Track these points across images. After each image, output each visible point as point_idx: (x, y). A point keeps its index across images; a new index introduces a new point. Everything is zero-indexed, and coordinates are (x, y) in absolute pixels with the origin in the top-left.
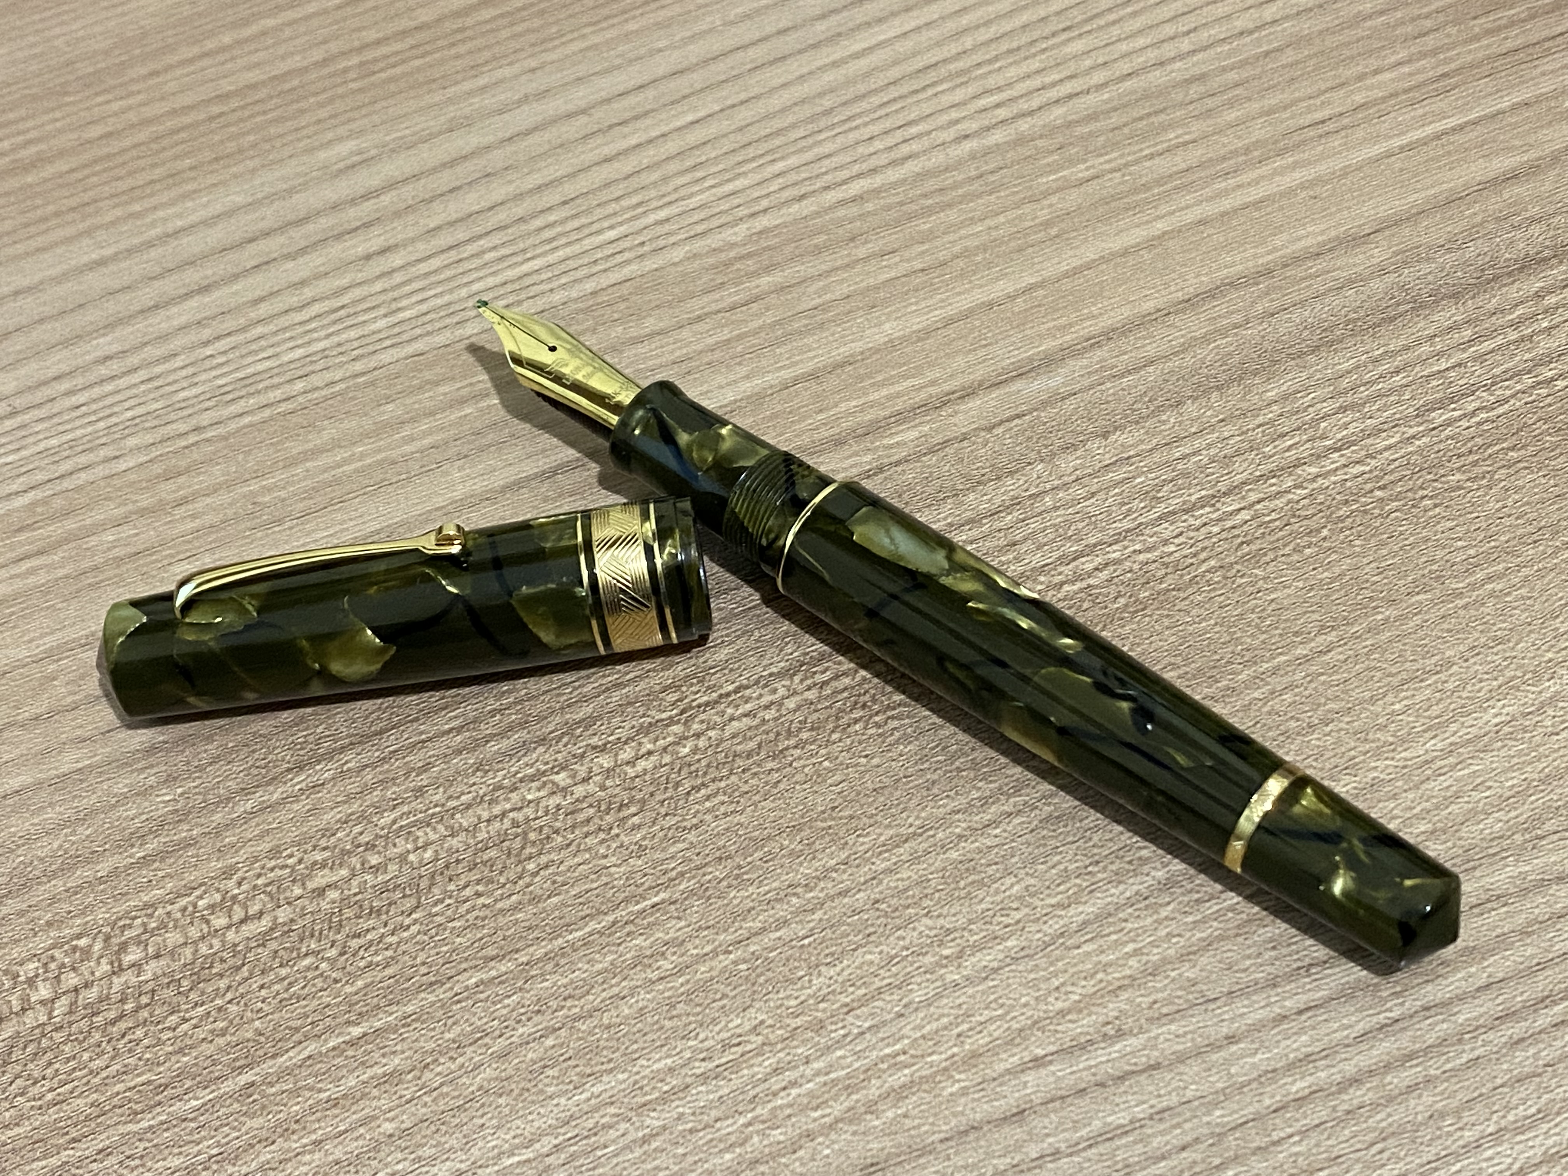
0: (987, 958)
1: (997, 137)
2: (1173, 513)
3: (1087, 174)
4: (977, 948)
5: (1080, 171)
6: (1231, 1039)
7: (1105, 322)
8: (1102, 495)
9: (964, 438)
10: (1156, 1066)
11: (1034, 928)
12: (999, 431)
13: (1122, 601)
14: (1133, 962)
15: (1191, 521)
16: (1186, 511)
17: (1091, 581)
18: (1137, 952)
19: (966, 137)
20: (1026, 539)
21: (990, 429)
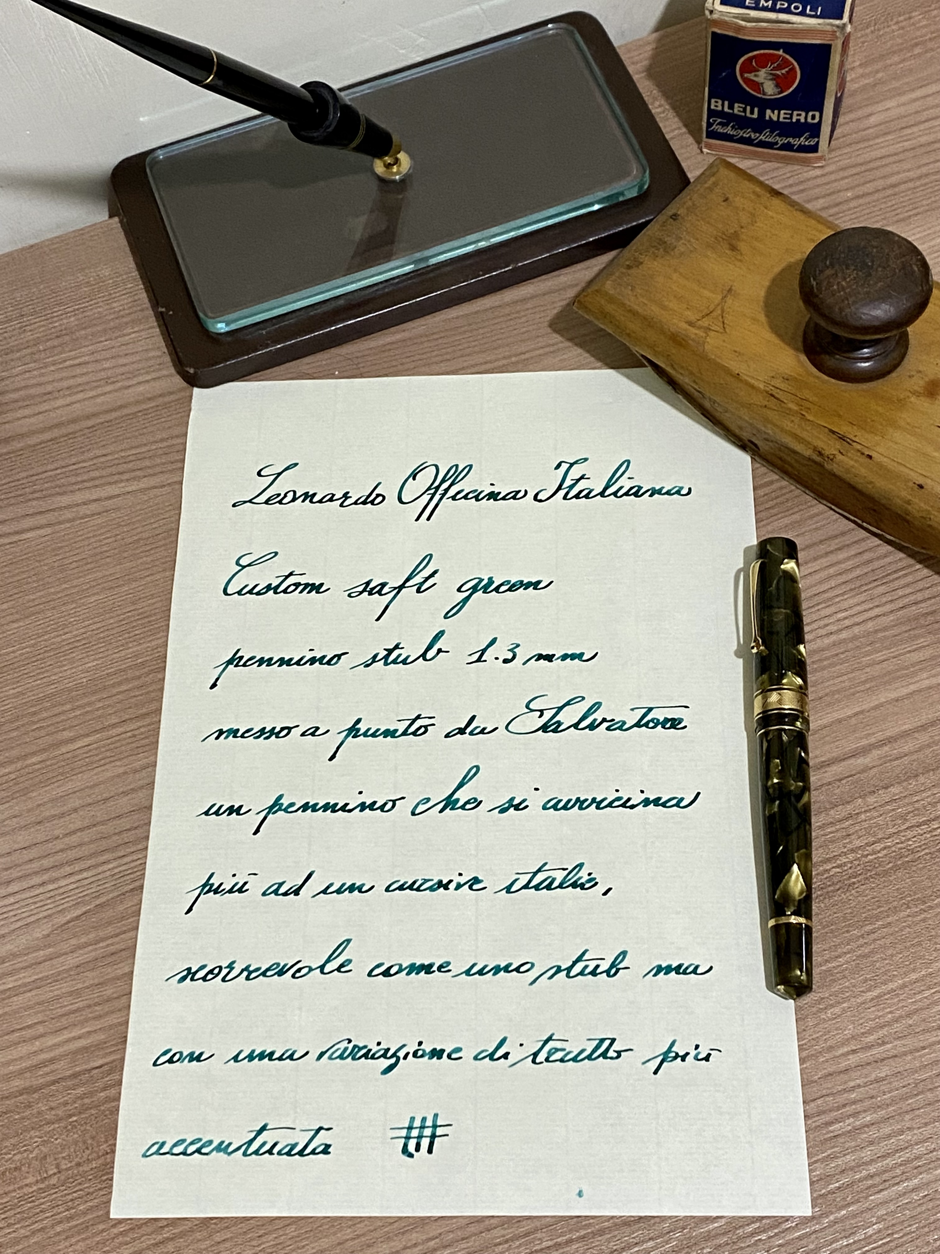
0: (837, 1010)
1: (844, 635)
2: (912, 827)
3: (882, 658)
4: (832, 1006)
5: (879, 656)
6: (924, 1048)
7: (888, 734)
8: (884, 816)
9: (829, 784)
10: (896, 1056)
11: (853, 1000)
12: (844, 782)
13: (891, 865)
14: (890, 1016)
15: (920, 831)
16: (918, 826)
17: (880, 855)
18: (891, 1012)
19: (831, 633)
20: (853, 834)
21: (840, 780)
